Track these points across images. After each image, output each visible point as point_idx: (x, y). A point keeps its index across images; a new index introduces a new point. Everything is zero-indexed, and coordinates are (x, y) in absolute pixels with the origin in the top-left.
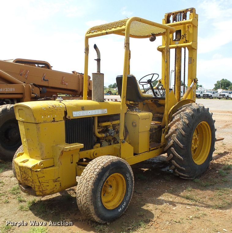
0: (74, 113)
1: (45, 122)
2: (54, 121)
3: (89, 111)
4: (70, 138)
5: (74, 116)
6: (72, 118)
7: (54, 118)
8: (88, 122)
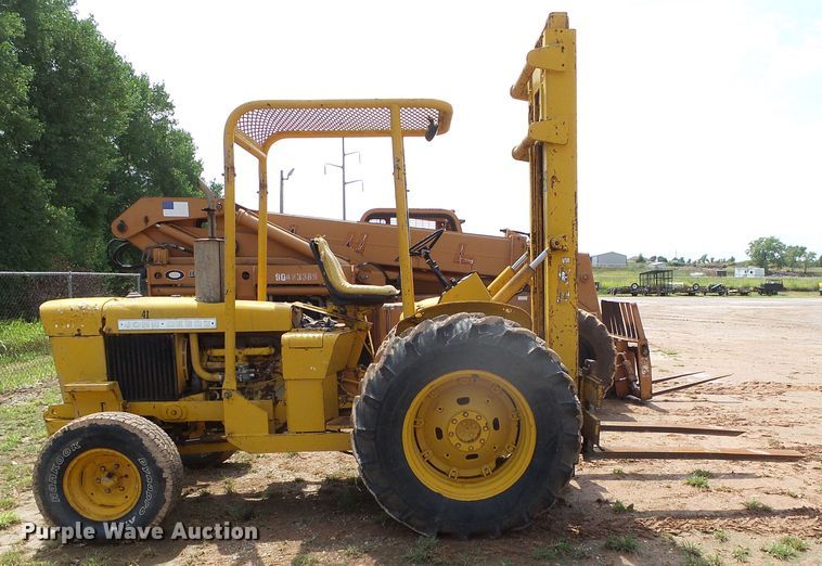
0: (120, 322)
1: (61, 335)
2: (79, 335)
3: (161, 321)
4: (120, 371)
5: (120, 328)
6: (114, 331)
7: (79, 330)
8: (161, 344)
